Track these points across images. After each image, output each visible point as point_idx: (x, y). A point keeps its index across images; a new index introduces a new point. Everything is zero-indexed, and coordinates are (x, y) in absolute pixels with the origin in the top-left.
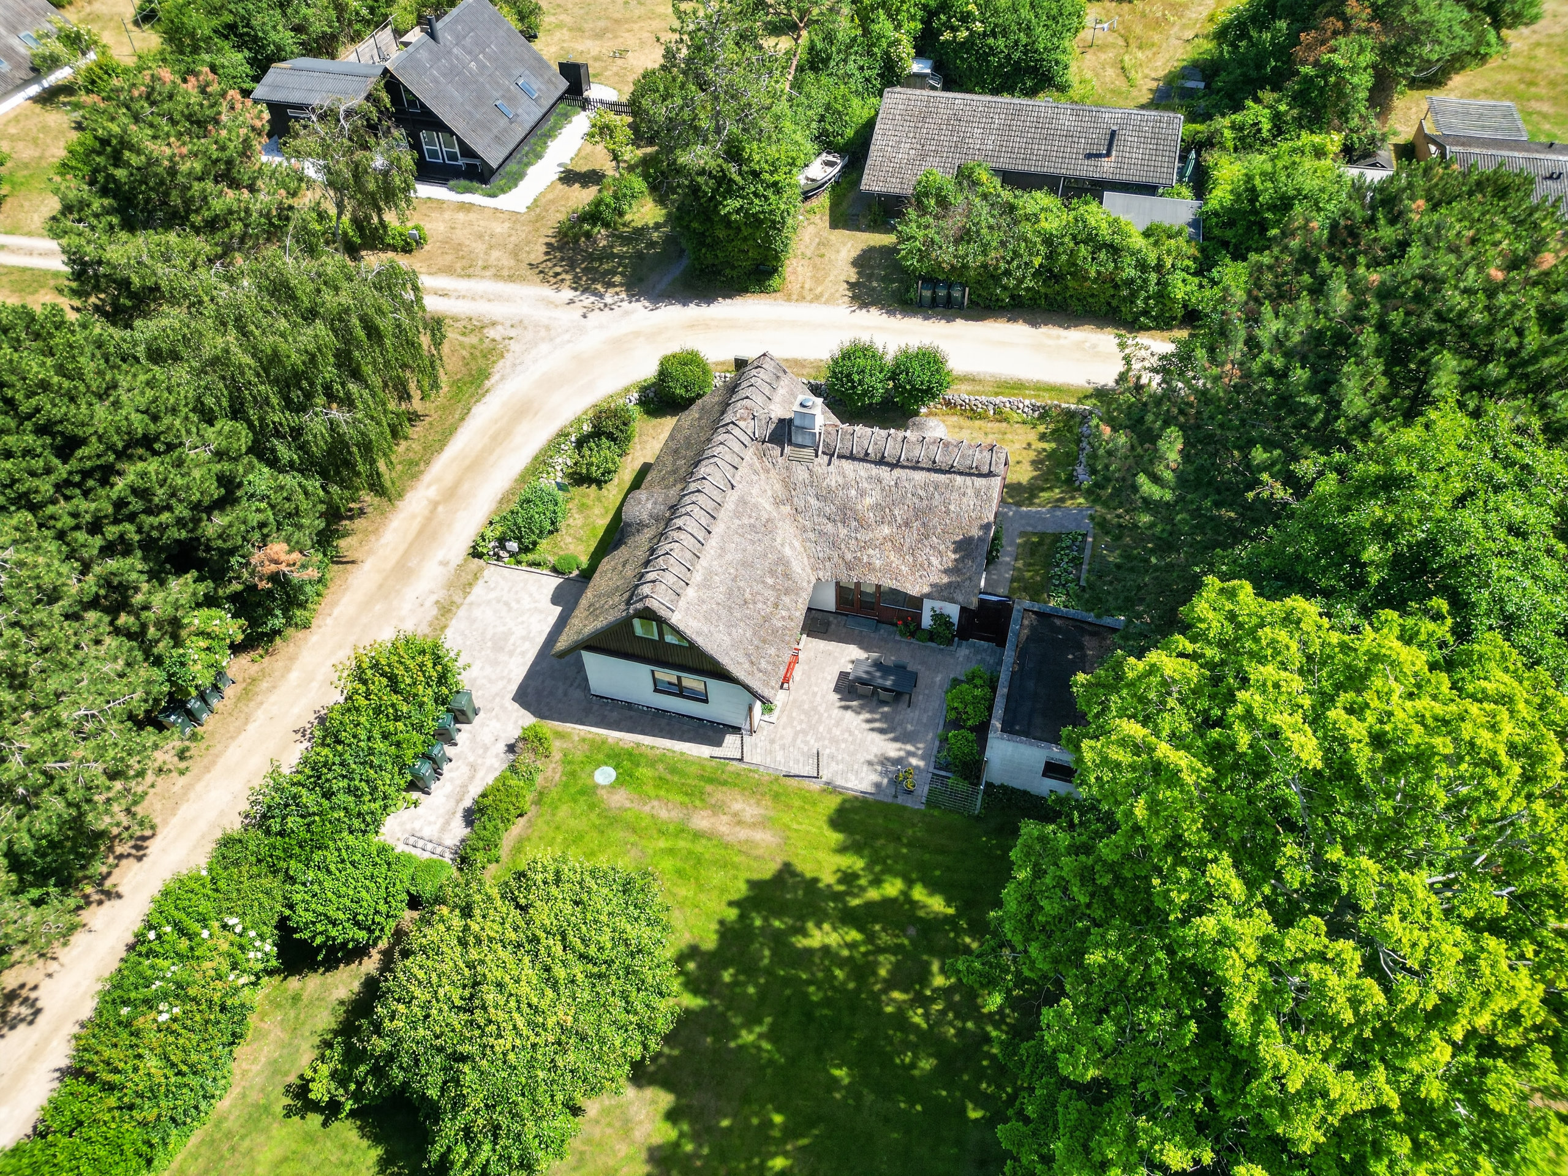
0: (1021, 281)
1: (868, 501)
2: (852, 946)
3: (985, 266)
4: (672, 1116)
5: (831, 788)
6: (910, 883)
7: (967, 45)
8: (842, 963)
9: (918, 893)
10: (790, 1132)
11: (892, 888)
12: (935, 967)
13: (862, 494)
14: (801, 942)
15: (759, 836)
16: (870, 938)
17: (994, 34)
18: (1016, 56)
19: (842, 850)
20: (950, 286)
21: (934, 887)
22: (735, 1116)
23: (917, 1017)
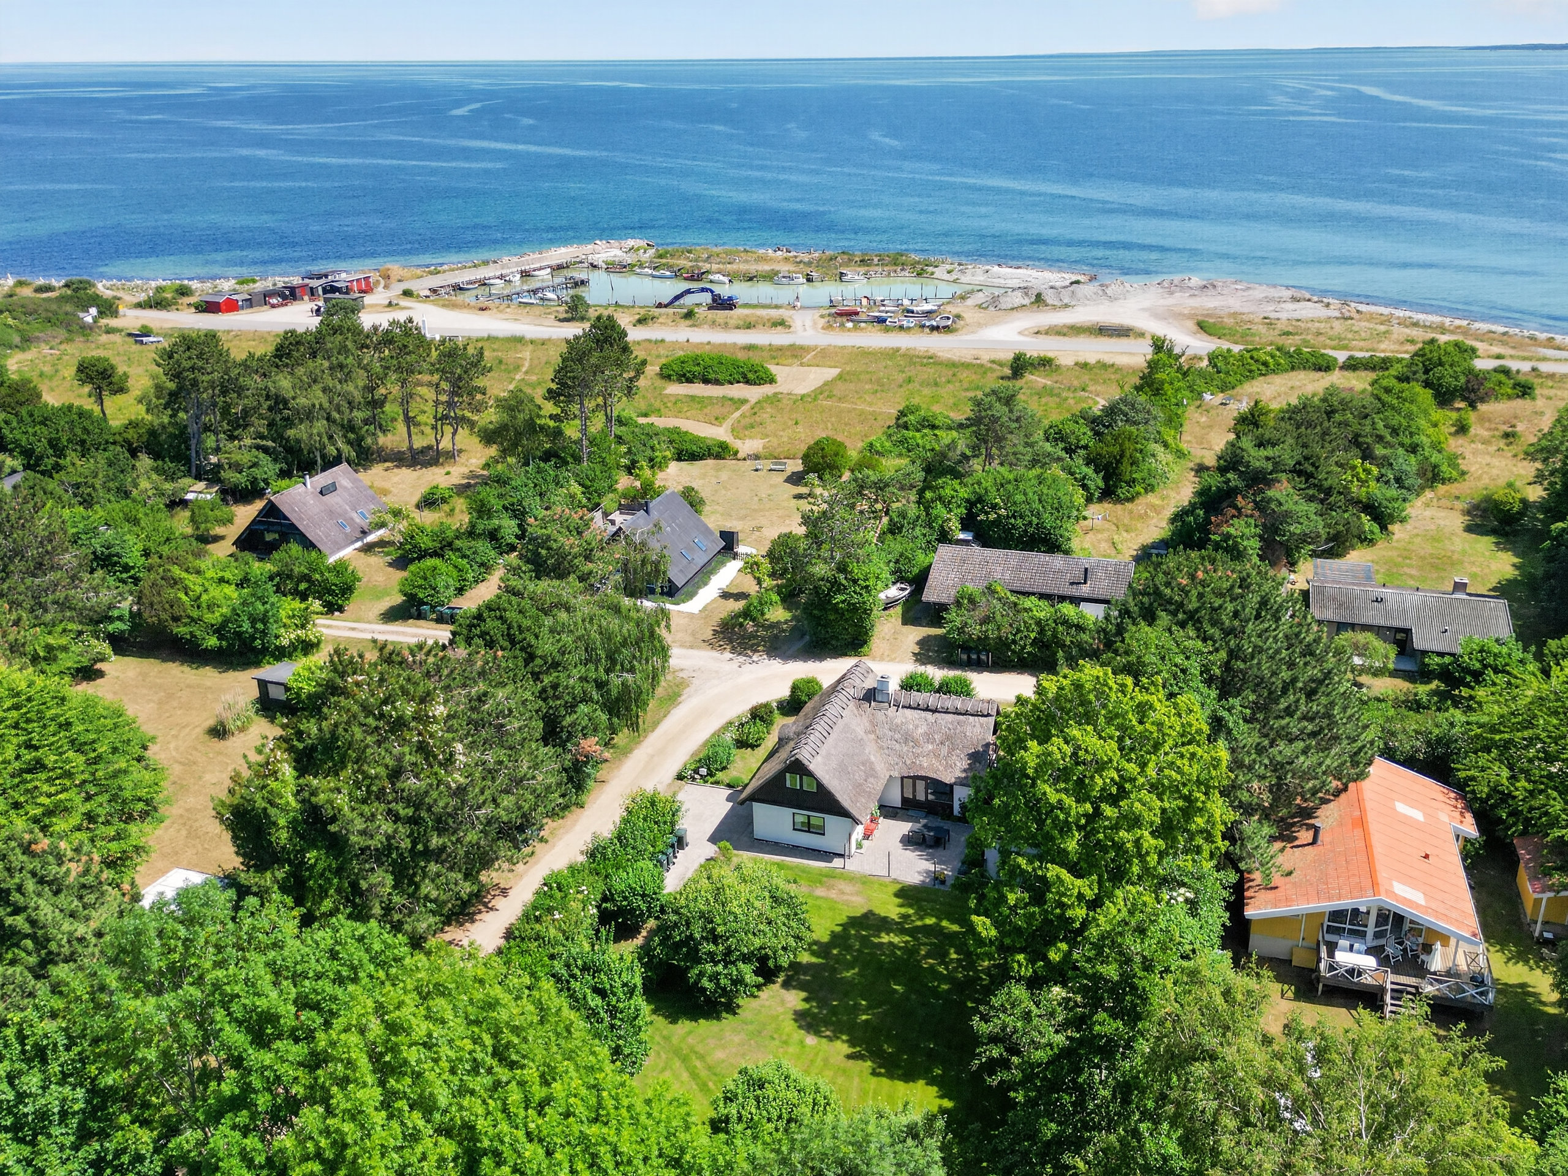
0: (1024, 648)
1: (920, 731)
2: (906, 942)
3: (1000, 638)
4: (806, 1000)
5: (895, 881)
6: (941, 920)
7: (997, 522)
8: (900, 948)
9: (945, 923)
10: (869, 1007)
11: (930, 921)
12: (952, 951)
13: (917, 727)
14: (876, 940)
15: (854, 899)
16: (915, 939)
17: (1014, 517)
18: (1031, 530)
19: (901, 906)
20: (979, 653)
21: (953, 922)
22: (840, 1000)
23: (941, 969)
